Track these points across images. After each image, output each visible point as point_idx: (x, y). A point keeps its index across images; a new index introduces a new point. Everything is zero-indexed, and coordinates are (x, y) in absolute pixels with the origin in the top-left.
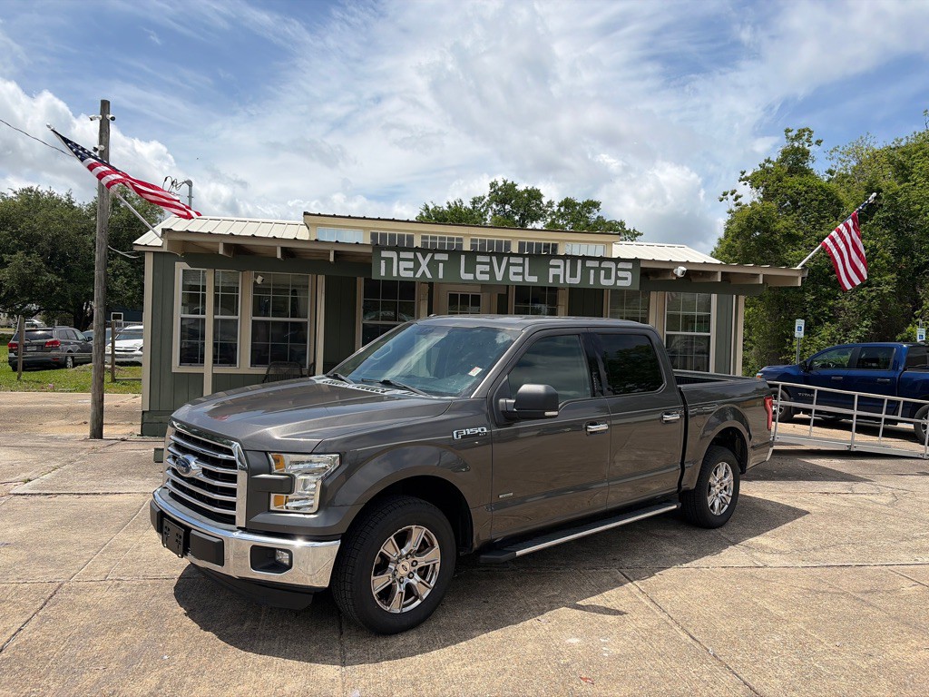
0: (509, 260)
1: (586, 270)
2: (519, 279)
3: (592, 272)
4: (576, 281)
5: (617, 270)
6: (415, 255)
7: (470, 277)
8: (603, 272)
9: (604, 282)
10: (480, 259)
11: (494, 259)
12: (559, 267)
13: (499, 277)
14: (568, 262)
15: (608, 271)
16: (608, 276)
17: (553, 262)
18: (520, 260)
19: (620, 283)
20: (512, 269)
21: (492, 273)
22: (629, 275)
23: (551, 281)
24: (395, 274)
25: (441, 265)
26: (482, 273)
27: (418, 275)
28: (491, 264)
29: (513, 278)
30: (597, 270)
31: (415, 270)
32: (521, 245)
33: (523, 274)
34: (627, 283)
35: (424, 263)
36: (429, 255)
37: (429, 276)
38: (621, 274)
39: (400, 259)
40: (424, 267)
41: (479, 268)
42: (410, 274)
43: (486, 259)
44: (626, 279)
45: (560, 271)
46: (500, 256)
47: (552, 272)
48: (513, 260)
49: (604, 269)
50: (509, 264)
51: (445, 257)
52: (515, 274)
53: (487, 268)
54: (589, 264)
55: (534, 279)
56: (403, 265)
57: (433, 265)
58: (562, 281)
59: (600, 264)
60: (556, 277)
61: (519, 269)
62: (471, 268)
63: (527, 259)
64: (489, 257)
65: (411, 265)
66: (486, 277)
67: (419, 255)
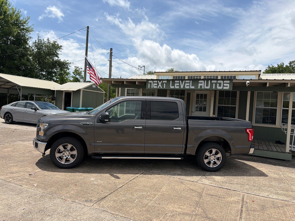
0: (185, 81)
1: (212, 84)
2: (188, 87)
3: (214, 84)
4: (208, 87)
5: (224, 83)
6: (158, 82)
7: (173, 87)
8: (218, 84)
9: (218, 88)
10: (176, 81)
11: (181, 81)
12: (202, 83)
13: (182, 87)
14: (205, 81)
15: (220, 84)
16: (220, 86)
17: (200, 82)
18: (189, 81)
19: (225, 88)
20: (186, 84)
21: (180, 86)
22: (228, 85)
23: (199, 88)
24: (152, 87)
25: (165, 84)
26: (177, 86)
27: (158, 87)
28: (179, 83)
29: (186, 87)
30: (216, 84)
31: (158, 86)
32: (189, 77)
33: (190, 86)
34: (227, 88)
35: (160, 84)
36: (161, 81)
37: (161, 87)
38: (225, 85)
39: (153, 83)
40: (160, 85)
41: (176, 84)
42: (156, 87)
43: (178, 82)
44: (227, 86)
45: (203, 85)
46: (182, 80)
47: (200, 85)
48: (186, 81)
49: (218, 83)
50: (185, 83)
51: (166, 82)
52: (187, 86)
53: (178, 84)
54: (213, 81)
55: (193, 87)
56: (154, 84)
57: (162, 84)
58: (203, 88)
59: (217, 82)
60: (201, 86)
61: (189, 84)
62: (173, 85)
63: (191, 81)
64: (179, 81)
65: (156, 84)
66: (178, 87)
67: (159, 81)
